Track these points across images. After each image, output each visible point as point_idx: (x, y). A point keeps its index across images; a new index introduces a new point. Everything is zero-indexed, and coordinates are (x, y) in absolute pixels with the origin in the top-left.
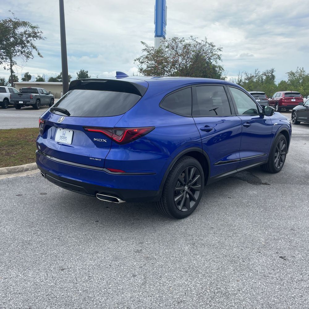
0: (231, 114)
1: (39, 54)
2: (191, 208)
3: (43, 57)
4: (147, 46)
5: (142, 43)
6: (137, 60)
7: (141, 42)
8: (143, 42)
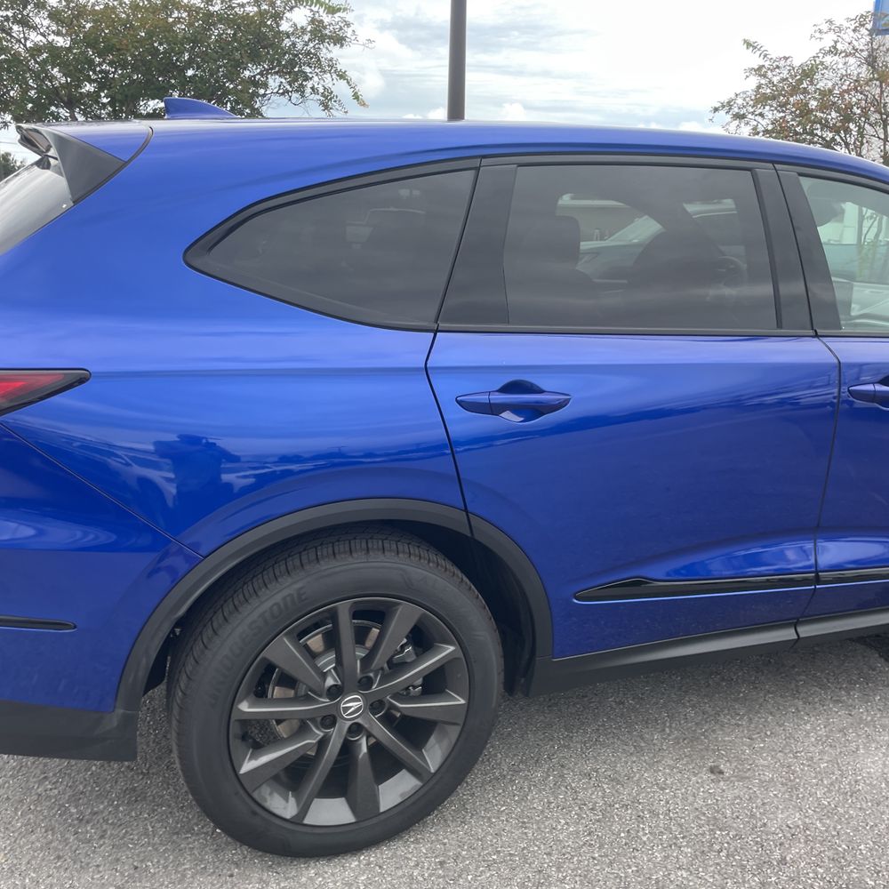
0: (779, 325)
1: (356, 97)
2: (382, 810)
3: (368, 106)
4: (765, 56)
5: (748, 44)
6: (723, 106)
7: (745, 41)
8: (752, 40)
